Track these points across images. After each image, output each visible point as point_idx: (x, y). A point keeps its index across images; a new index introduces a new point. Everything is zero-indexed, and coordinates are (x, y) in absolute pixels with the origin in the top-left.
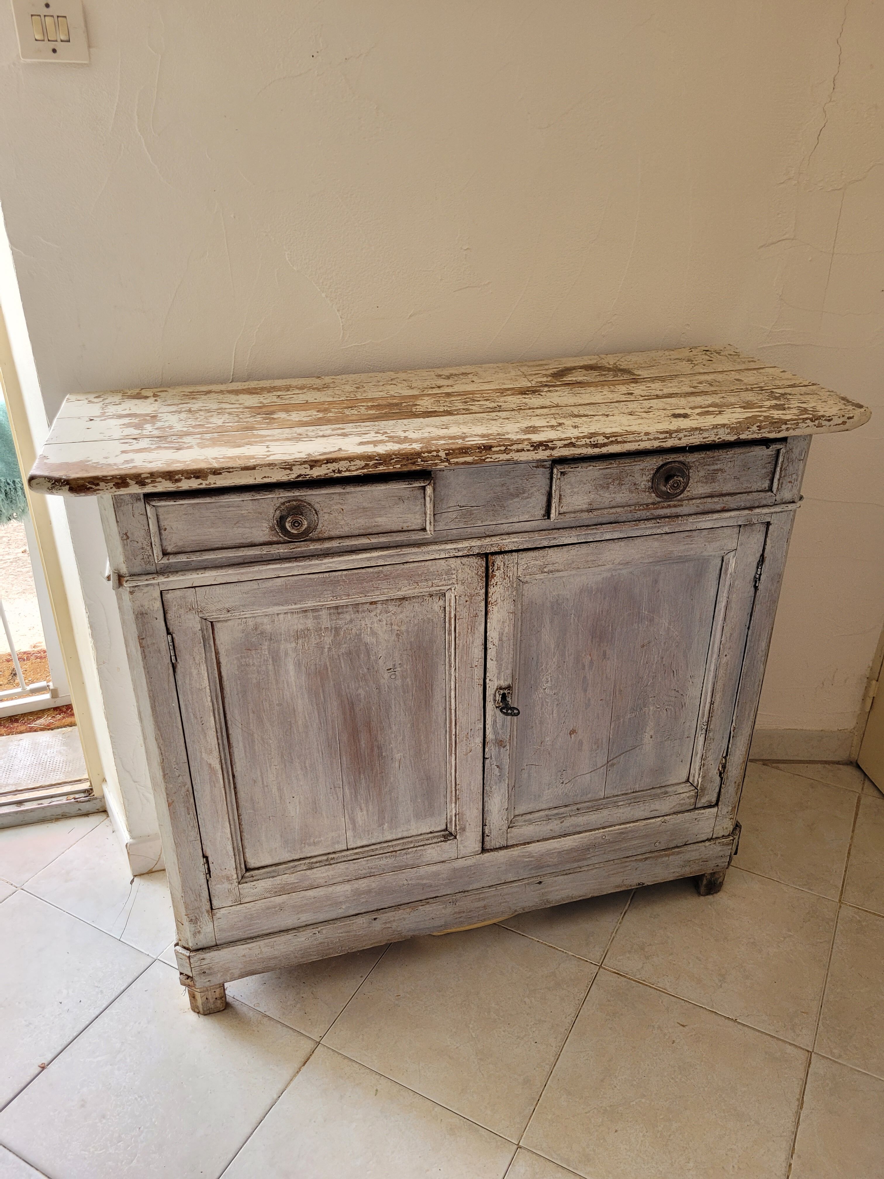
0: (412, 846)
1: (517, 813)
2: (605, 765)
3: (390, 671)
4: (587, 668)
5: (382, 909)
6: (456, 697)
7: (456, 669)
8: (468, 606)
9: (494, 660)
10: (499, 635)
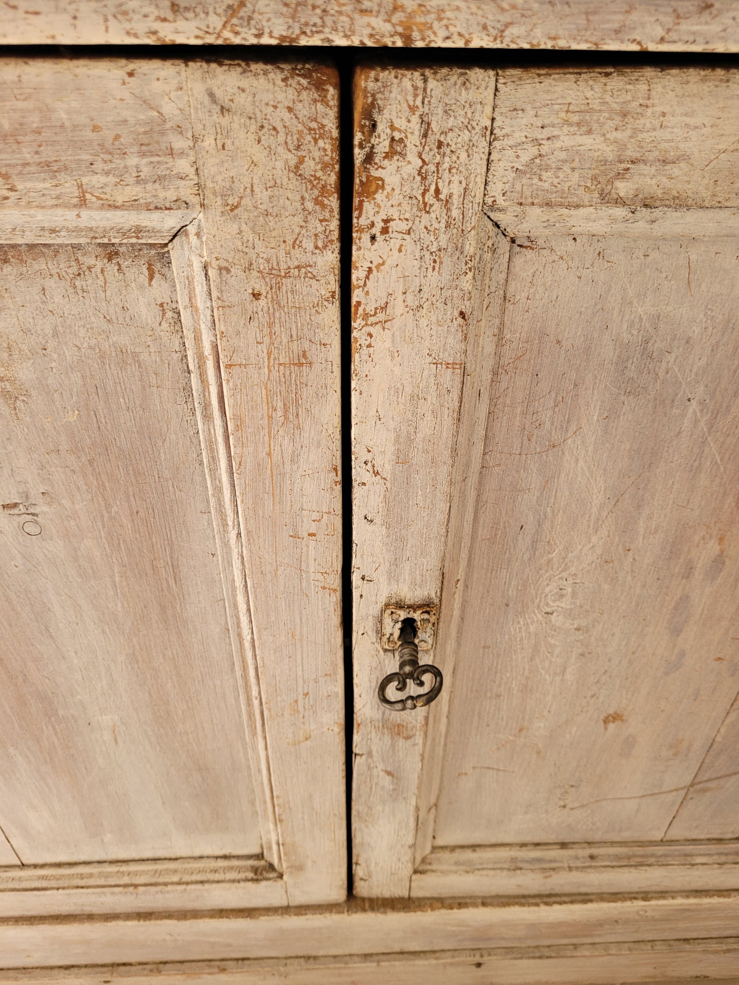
0: (175, 879)
1: (440, 842)
2: (682, 788)
3: (16, 511)
4: (698, 575)
5: (124, 964)
6: (249, 610)
7: (239, 534)
8: (263, 318)
9: (378, 520)
10: (397, 441)
